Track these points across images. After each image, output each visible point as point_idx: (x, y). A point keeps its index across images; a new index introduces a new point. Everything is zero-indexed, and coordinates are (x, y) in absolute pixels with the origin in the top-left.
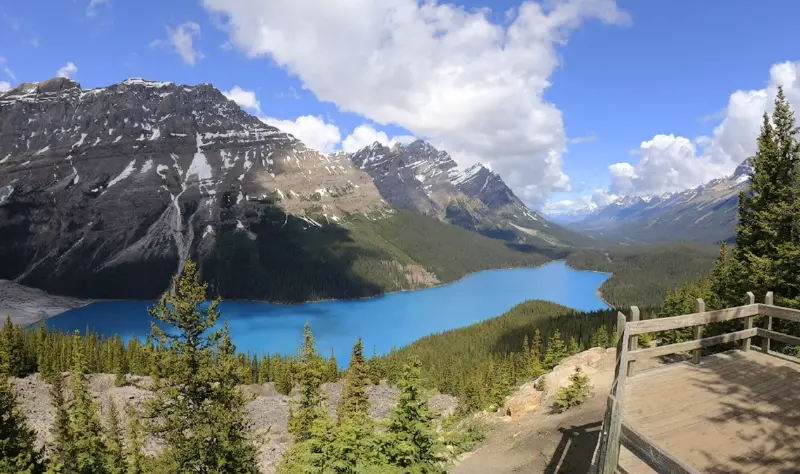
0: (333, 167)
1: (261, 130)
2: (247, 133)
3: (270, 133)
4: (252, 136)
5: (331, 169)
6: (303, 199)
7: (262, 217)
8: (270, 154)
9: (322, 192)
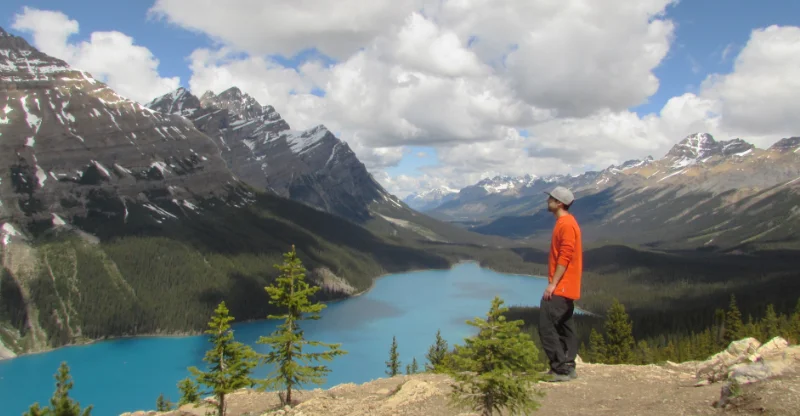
0: (165, 129)
1: (36, 61)
2: (11, 66)
3: (55, 69)
4: (23, 73)
5: (163, 131)
6: (137, 176)
7: (88, 206)
8: (65, 105)
9: (160, 166)
